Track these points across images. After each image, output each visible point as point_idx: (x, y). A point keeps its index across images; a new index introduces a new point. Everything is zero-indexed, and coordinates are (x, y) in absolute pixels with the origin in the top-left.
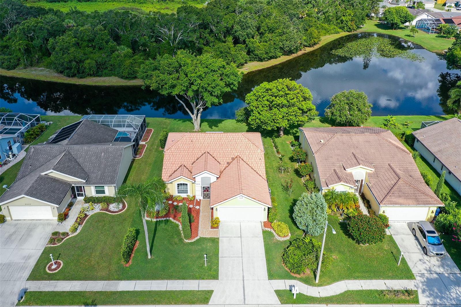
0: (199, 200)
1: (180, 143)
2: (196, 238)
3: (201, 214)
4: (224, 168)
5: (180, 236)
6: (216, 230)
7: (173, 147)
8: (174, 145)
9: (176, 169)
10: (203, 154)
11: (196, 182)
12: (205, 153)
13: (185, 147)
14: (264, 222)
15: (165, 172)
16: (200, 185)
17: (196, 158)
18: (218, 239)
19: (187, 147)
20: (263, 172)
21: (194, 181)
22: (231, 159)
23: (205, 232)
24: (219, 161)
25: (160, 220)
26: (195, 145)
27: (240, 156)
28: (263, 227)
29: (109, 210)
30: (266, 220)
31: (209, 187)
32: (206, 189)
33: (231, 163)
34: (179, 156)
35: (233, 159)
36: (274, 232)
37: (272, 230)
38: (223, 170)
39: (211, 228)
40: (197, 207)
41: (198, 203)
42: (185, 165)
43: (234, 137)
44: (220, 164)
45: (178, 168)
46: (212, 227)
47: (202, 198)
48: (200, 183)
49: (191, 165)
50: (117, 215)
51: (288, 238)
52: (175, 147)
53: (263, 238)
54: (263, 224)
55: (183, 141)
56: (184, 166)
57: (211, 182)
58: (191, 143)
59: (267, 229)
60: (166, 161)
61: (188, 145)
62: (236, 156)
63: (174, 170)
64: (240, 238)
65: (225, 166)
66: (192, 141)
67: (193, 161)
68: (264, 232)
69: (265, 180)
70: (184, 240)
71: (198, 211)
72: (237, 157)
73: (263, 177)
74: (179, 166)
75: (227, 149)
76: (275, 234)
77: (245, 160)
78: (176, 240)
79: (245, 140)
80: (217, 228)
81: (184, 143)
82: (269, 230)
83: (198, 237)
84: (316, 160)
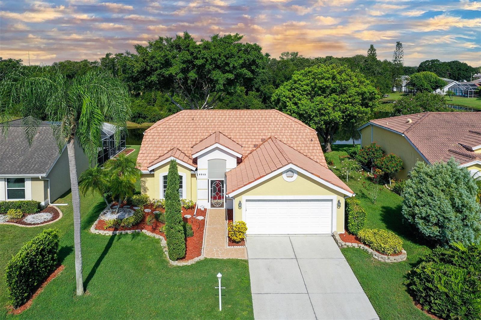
0: (203, 209)
1: (173, 121)
2: (197, 259)
3: (207, 227)
4: (248, 152)
5: (161, 257)
6: (239, 249)
7: (161, 126)
8: (163, 124)
9: (162, 154)
10: (211, 135)
11: (199, 172)
12: (215, 132)
13: (180, 126)
14: (341, 235)
15: (143, 158)
16: (206, 177)
17: (199, 140)
18: (246, 261)
19: (184, 126)
20: (320, 157)
21: (194, 169)
22: (260, 140)
23: (217, 251)
24: (240, 143)
25: (121, 234)
26: (198, 124)
27: (276, 137)
28: (340, 241)
29: (24, 222)
30: (343, 231)
31: (222, 182)
32: (217, 185)
33: (260, 145)
34: (170, 137)
35: (264, 141)
36: (366, 248)
37: (362, 246)
38: (248, 155)
39: (229, 245)
40: (200, 218)
41: (203, 213)
42: (180, 149)
43: (263, 114)
44: (242, 147)
45: (168, 153)
46: (232, 242)
47: (208, 206)
48: (206, 172)
49: (189, 149)
50: (37, 227)
51: (403, 257)
52: (164, 126)
53: (345, 259)
54: (338, 238)
55: (178, 119)
56: (178, 149)
57: (227, 171)
58: (192, 121)
59: (349, 244)
60: (146, 143)
61: (187, 124)
62: (269, 137)
63: (158, 155)
64: (295, 260)
65: (250, 149)
66: (193, 120)
67: (194, 143)
68: (344, 251)
69: (326, 168)
70: (168, 263)
71: (203, 222)
72: (270, 138)
73: (321, 163)
74: (169, 149)
75: (253, 129)
76: (370, 250)
77: (285, 142)
78: (152, 263)
79: (281, 119)
80: (241, 245)
81: (180, 121)
82: (355, 245)
83: (201, 258)
84: (411, 139)
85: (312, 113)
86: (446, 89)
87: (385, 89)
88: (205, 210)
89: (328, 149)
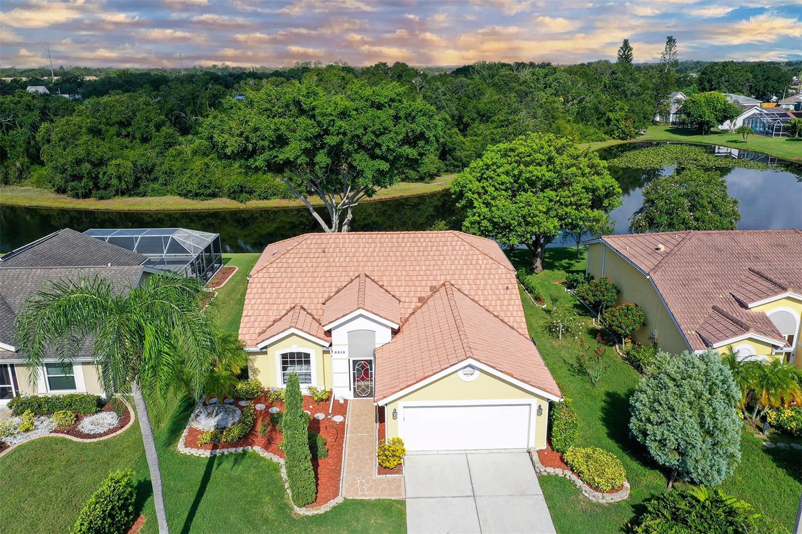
0: (342, 402)
1: (293, 255)
2: (332, 503)
3: (348, 436)
4: (410, 311)
5: (282, 498)
6: (394, 479)
7: (274, 265)
8: (278, 261)
9: (278, 317)
10: (352, 281)
11: (334, 348)
12: (359, 276)
13: (304, 265)
14: (540, 452)
15: (248, 325)
16: (346, 355)
17: (334, 290)
18: (403, 503)
19: (310, 265)
20: (518, 319)
21: (327, 345)
22: (428, 289)
23: (362, 483)
24: (397, 295)
25: (223, 454)
26: (331, 260)
27: (453, 282)
28: (539, 465)
29: (79, 431)
30: (544, 445)
31: (370, 362)
32: (363, 367)
33: (428, 299)
34: (289, 285)
35: (434, 290)
36: (574, 477)
37: (568, 473)
38: (409, 317)
39: (379, 473)
40: (338, 419)
41: (341, 408)
42: (305, 306)
43: (433, 240)
44: (400, 301)
45: (286, 314)
46: (383, 469)
47: (350, 395)
48: (346, 349)
49: (320, 306)
50: (99, 443)
51: (623, 495)
52: (280, 265)
53: (542, 497)
54: (536, 458)
55: (301, 251)
56: (302, 308)
57: (377, 346)
58: (322, 255)
59: (551, 470)
60: (251, 296)
61: (314, 260)
62: (442, 282)
63: (272, 319)
64: (472, 499)
65: (413, 306)
66: (324, 252)
67: (326, 296)
68: (544, 481)
69: (526, 338)
70: (292, 509)
71: (341, 427)
72: (444, 285)
73: (519, 330)
74: (288, 307)
75: (417, 268)
76: (579, 483)
77: (466, 292)
78: (269, 510)
79: (462, 248)
80: (397, 473)
81: (304, 255)
82: (559, 472)
83: (339, 500)
84: (659, 286)
85: (512, 222)
86: (739, 122)
87: (640, 122)
88: (346, 401)
89: (537, 267)
